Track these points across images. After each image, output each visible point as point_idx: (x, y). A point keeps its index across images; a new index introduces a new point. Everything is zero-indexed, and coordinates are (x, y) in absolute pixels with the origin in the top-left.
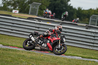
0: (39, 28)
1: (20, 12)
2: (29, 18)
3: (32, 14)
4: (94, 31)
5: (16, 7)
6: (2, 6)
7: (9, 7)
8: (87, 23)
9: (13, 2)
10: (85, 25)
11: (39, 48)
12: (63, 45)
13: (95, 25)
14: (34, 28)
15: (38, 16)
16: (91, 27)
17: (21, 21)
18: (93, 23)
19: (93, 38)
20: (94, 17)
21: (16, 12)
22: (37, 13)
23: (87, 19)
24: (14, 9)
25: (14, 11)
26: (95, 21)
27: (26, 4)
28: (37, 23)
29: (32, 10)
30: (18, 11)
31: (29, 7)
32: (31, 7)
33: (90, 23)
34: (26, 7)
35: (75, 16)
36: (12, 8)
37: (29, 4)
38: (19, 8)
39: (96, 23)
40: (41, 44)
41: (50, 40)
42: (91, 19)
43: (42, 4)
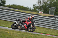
0: (55, 22)
1: (44, 13)
2: (49, 16)
3: (51, 14)
5: (41, 10)
6: (33, 9)
7: (37, 10)
9: (40, 7)
11: (20, 28)
12: (33, 27)
14: (52, 22)
15: (54, 15)
17: (44, 18)
21: (41, 12)
22: (54, 13)
24: (40, 11)
25: (40, 12)
27: (47, 8)
28: (54, 20)
29: (51, 11)
30: (42, 12)
31: (49, 10)
32: (50, 10)
34: (47, 10)
36: (39, 10)
37: (49, 8)
38: (43, 10)
40: (21, 26)
43: (57, 8)
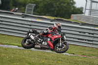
4: (30, 19)
8: (23, 11)
10: (21, 14)
13: (31, 14)
16: (27, 16)
18: (29, 12)
19: (29, 27)
20: (30, 6)
23: (23, 8)
26: (31, 10)
33: (26, 12)
35: (11, 5)
39: (32, 12)
41: (51, 38)
42: (27, 8)
